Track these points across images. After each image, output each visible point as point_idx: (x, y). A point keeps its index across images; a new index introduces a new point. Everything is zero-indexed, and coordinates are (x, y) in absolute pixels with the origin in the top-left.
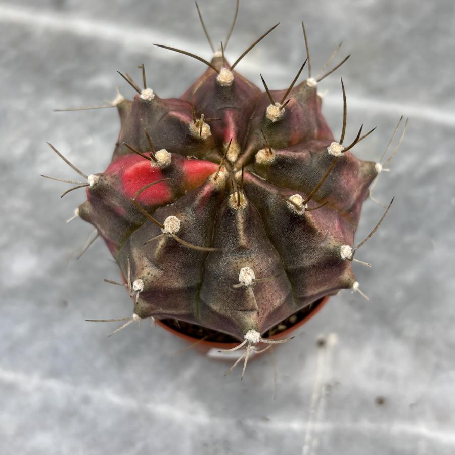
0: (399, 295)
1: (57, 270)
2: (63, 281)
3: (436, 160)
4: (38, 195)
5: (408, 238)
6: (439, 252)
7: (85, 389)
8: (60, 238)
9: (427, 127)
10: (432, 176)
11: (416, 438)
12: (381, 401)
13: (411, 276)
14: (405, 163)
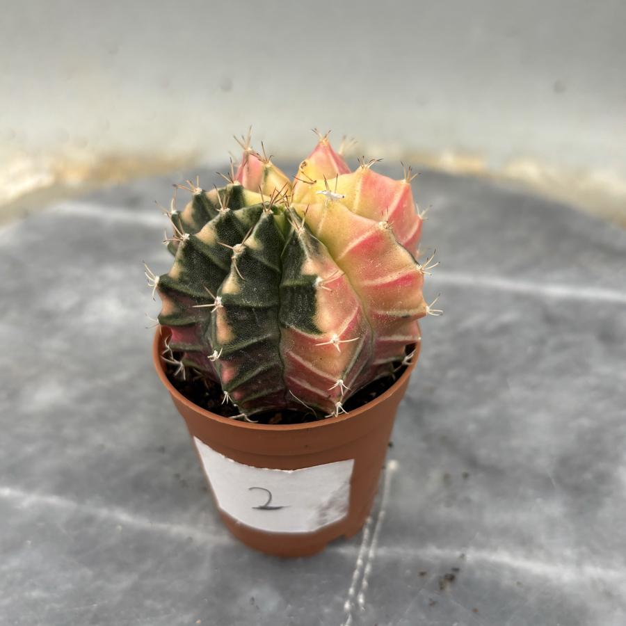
0: (471, 427)
1: (85, 398)
3: (509, 317)
5: (480, 378)
6: (514, 392)
7: (89, 508)
8: (93, 372)
9: (496, 295)
10: (504, 330)
13: (484, 412)
14: (473, 320)
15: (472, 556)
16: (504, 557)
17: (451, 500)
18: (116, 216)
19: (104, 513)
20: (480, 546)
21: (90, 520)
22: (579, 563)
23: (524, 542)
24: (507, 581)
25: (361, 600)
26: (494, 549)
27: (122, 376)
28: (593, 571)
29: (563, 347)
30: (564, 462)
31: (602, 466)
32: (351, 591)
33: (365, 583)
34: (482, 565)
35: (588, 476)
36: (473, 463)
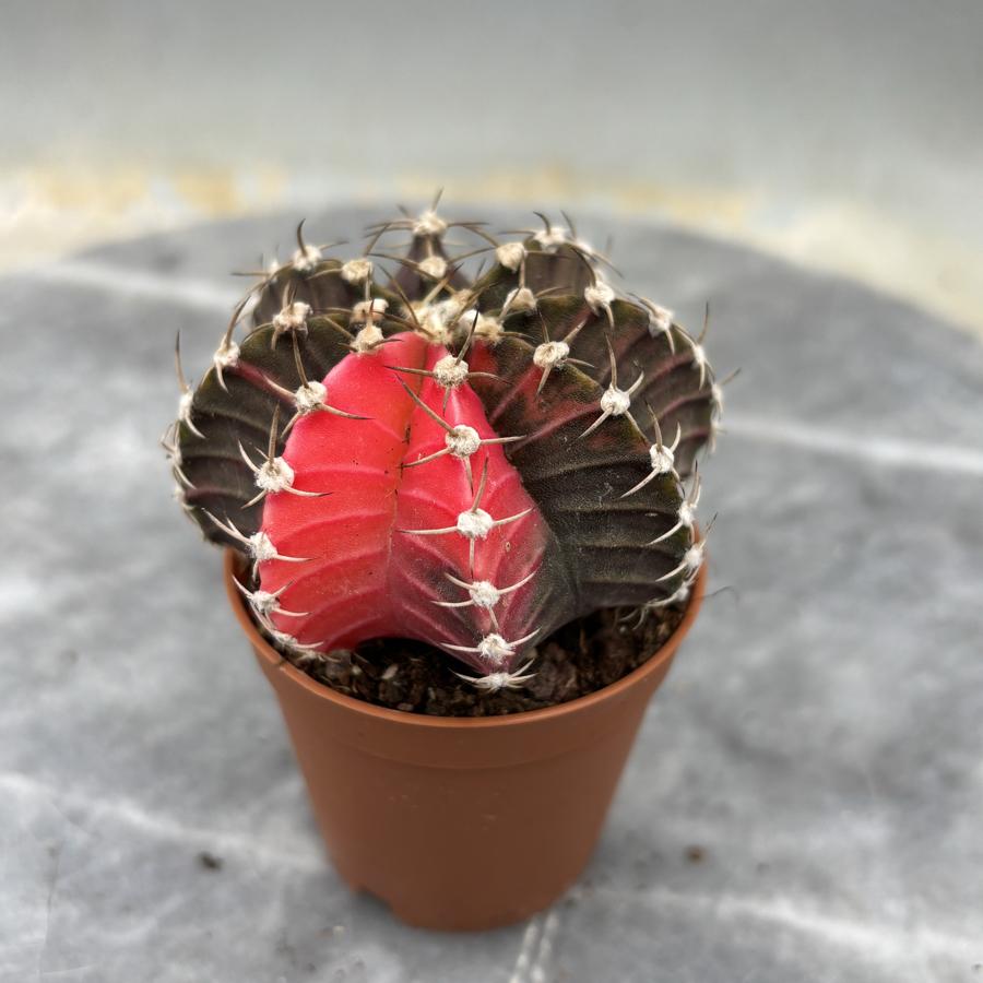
0: (734, 683)
1: (73, 606)
2: (80, 624)
3: (806, 491)
4: (68, 500)
5: (752, 599)
6: (811, 624)
7: (77, 798)
8: (89, 559)
9: (786, 453)
10: (795, 515)
11: (773, 928)
12: (695, 855)
13: (759, 655)
15: (728, 906)
16: (785, 910)
17: (696, 809)
18: (138, 285)
19: (101, 809)
20: (743, 890)
21: (77, 818)
22: (909, 925)
23: (819, 885)
24: (785, 952)
25: (538, 975)
26: (768, 896)
27: (139, 568)
28: (932, 940)
29: (893, 549)
30: (889, 750)
31: (954, 759)
32: (523, 960)
33: (546, 946)
34: (746, 923)
35: (928, 776)
36: (734, 745)
